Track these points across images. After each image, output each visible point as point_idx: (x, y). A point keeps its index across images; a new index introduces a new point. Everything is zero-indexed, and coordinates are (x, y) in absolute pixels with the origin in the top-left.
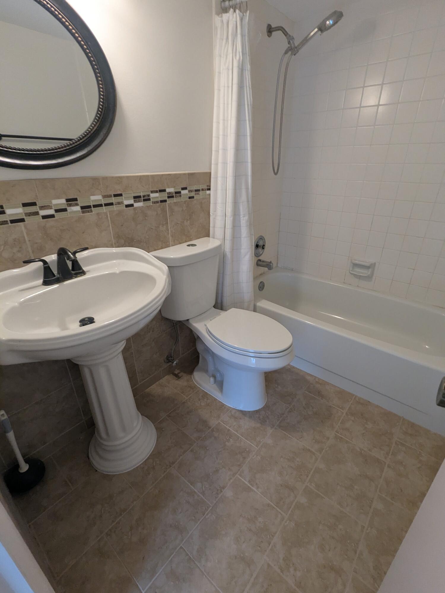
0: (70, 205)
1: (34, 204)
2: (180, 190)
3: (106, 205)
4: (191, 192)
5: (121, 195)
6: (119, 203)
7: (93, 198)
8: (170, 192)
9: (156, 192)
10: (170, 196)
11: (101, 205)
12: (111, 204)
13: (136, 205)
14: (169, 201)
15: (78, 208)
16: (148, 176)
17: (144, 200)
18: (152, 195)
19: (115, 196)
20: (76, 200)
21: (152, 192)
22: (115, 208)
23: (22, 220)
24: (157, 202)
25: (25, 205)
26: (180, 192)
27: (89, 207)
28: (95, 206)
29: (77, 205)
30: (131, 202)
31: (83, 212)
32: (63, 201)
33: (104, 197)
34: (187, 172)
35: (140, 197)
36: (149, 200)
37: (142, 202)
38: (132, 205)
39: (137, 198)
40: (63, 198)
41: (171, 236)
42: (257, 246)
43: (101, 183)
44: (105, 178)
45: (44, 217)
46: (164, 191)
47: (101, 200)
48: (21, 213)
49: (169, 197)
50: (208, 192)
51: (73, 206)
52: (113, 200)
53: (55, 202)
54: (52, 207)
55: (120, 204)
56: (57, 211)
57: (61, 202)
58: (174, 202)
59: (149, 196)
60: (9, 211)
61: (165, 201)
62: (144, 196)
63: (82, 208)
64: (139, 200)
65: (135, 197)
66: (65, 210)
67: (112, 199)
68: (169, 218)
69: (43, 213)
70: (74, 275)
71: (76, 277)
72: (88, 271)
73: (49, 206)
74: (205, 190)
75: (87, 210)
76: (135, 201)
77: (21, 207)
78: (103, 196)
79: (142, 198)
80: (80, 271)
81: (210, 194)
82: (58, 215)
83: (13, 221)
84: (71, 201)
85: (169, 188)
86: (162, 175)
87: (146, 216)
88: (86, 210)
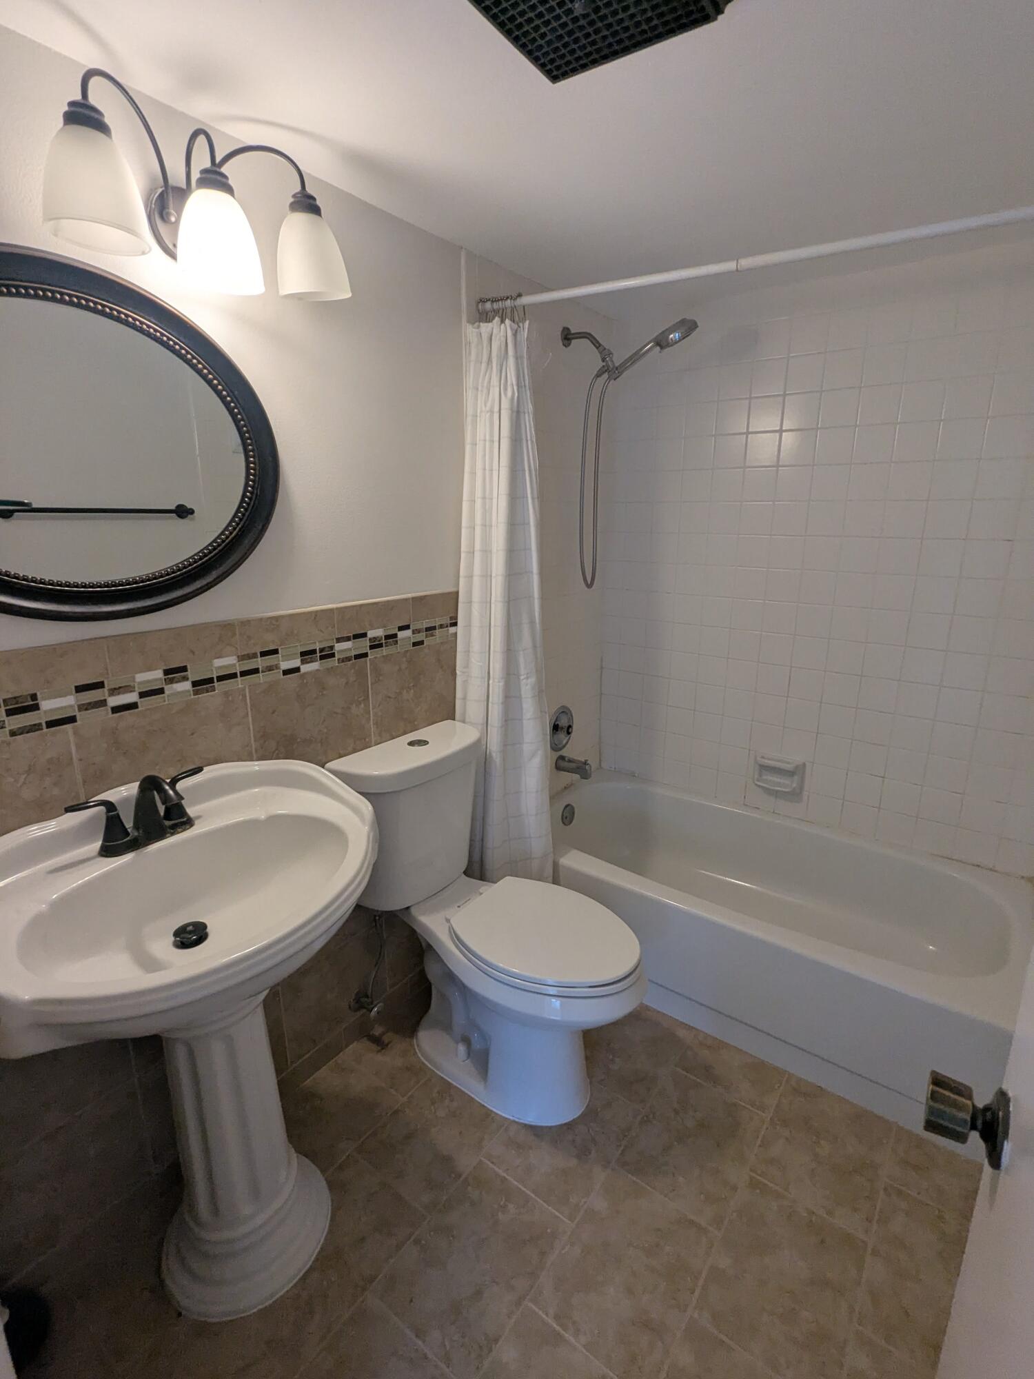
0: (171, 681)
1: (99, 685)
2: (395, 631)
3: (244, 674)
4: (419, 633)
5: (275, 652)
6: (270, 669)
7: (218, 663)
8: (374, 638)
9: (348, 639)
10: (376, 645)
11: (233, 676)
12: (256, 671)
13: (305, 668)
14: (372, 654)
15: (186, 686)
16: (331, 610)
17: (322, 658)
18: (339, 647)
19: (264, 654)
20: (184, 669)
21: (339, 640)
22: (261, 678)
23: (72, 720)
24: (349, 659)
25: (80, 689)
26: (395, 636)
27: (210, 681)
28: (220, 678)
29: (185, 679)
30: (296, 663)
31: (196, 693)
32: (159, 674)
33: (242, 658)
34: (410, 595)
35: (314, 652)
36: (333, 655)
37: (317, 661)
38: (297, 670)
39: (307, 655)
40: (160, 669)
41: (374, 724)
42: (556, 728)
43: (237, 633)
44: (245, 623)
45: (116, 710)
46: (364, 635)
47: (234, 665)
48: (71, 706)
49: (372, 647)
50: (452, 630)
51: (177, 682)
52: (260, 663)
53: (141, 677)
54: (134, 687)
55: (273, 670)
56: (143, 695)
57: (155, 676)
58: (383, 656)
59: (332, 648)
60: (46, 705)
61: (365, 655)
62: (322, 650)
63: (195, 684)
64: (311, 658)
65: (303, 654)
66: (160, 691)
67: (257, 661)
68: (372, 689)
69: (114, 701)
70: (169, 830)
71: (172, 834)
72: (199, 817)
73: (129, 686)
74: (447, 626)
75: (205, 686)
76: (303, 662)
77: (71, 694)
78: (238, 657)
79: (318, 655)
80: (182, 820)
81: (455, 634)
82: (144, 704)
83: (51, 724)
84: (174, 673)
85: (373, 628)
86: (361, 606)
87: (324, 688)
88: (203, 688)
